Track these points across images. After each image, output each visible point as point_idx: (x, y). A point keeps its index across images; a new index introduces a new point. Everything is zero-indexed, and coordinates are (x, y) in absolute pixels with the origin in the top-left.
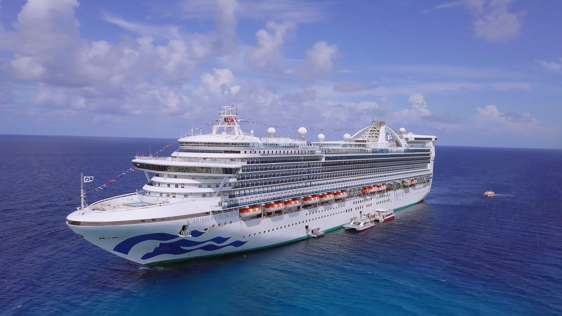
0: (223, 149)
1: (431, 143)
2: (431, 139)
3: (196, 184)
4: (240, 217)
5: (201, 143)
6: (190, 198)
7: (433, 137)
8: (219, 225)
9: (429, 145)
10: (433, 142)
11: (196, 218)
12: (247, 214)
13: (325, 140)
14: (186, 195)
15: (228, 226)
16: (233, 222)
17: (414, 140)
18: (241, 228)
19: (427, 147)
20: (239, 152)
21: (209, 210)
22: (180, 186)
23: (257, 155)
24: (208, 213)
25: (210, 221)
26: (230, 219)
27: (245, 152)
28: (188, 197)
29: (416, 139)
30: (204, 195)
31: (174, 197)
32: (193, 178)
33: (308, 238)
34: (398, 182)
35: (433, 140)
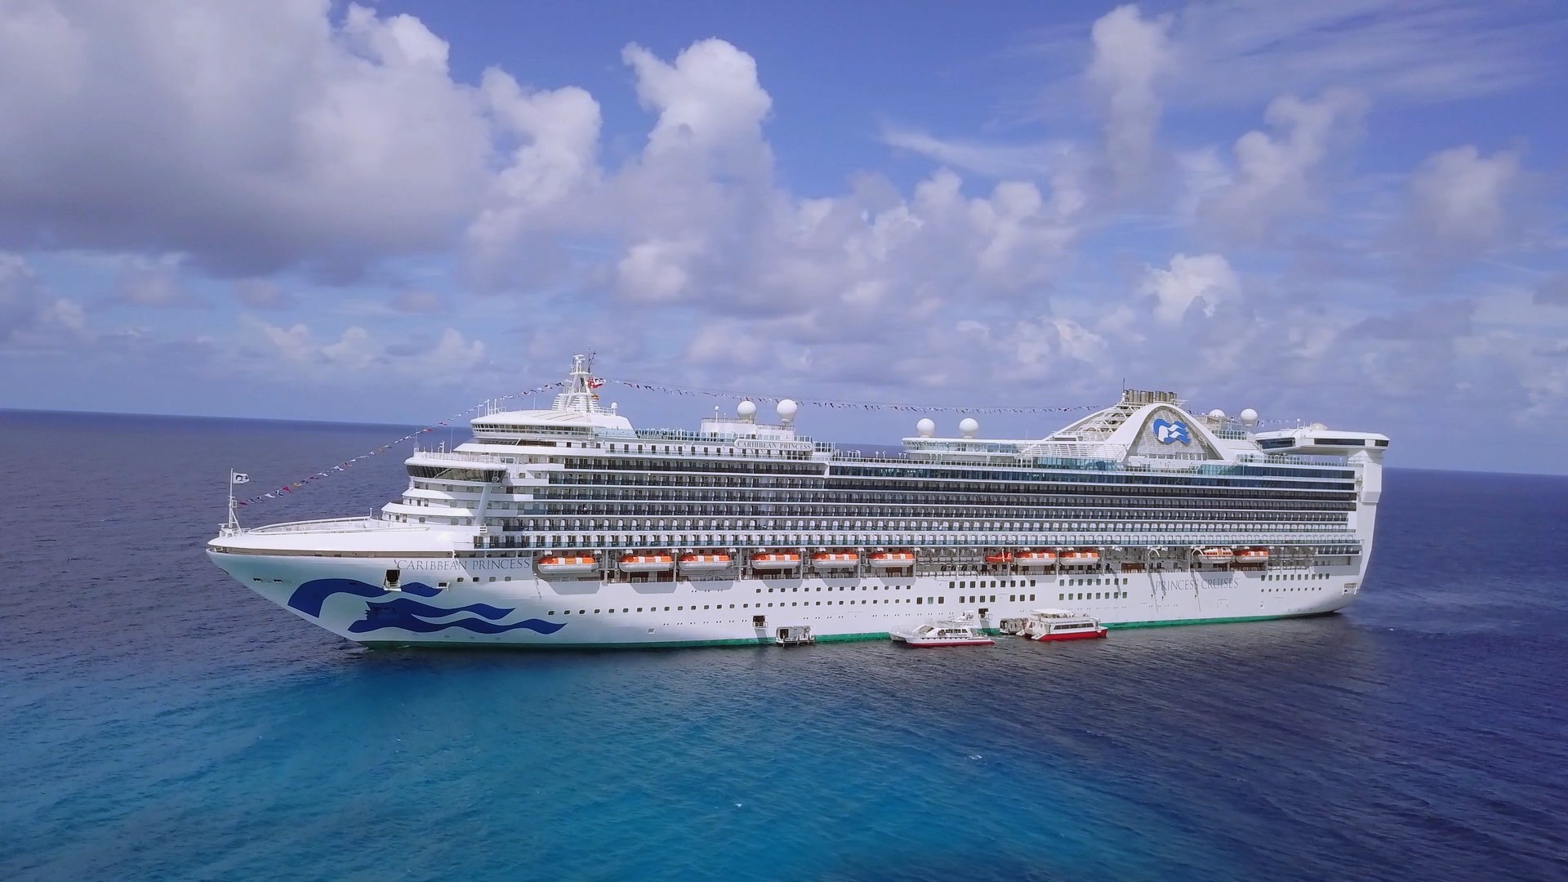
0: (520, 436)
1: (1364, 453)
2: (1361, 442)
3: (446, 501)
4: (535, 569)
5: (508, 426)
6: (428, 524)
7: (1370, 438)
8: (476, 580)
9: (1356, 459)
10: (1369, 450)
11: (415, 560)
12: (548, 567)
13: (935, 434)
14: (422, 520)
15: (500, 586)
16: (514, 580)
17: (1312, 444)
18: (539, 593)
19: (1351, 465)
20: (552, 444)
21: (452, 549)
22: (422, 503)
23: (602, 452)
24: (449, 555)
25: (452, 570)
26: (508, 573)
27: (569, 445)
28: (426, 522)
29: (1318, 441)
30: (454, 521)
31: (405, 521)
32: (450, 489)
33: (763, 645)
34: (1152, 549)
35: (1370, 444)
